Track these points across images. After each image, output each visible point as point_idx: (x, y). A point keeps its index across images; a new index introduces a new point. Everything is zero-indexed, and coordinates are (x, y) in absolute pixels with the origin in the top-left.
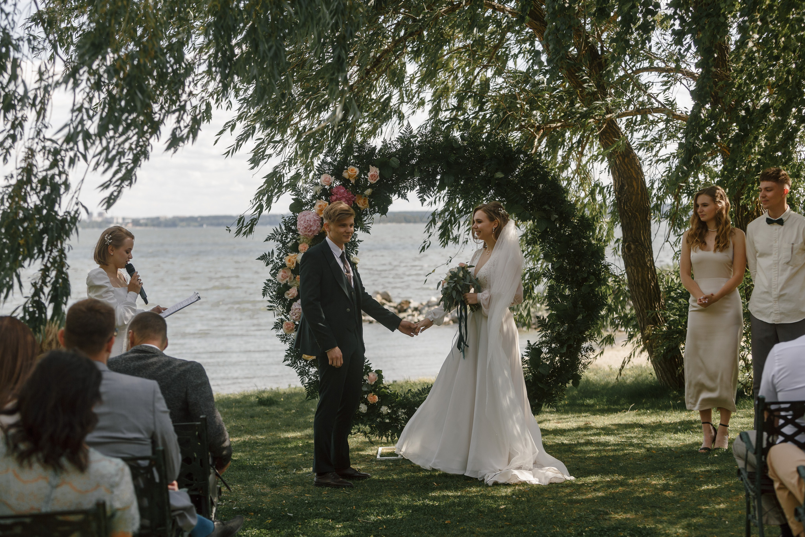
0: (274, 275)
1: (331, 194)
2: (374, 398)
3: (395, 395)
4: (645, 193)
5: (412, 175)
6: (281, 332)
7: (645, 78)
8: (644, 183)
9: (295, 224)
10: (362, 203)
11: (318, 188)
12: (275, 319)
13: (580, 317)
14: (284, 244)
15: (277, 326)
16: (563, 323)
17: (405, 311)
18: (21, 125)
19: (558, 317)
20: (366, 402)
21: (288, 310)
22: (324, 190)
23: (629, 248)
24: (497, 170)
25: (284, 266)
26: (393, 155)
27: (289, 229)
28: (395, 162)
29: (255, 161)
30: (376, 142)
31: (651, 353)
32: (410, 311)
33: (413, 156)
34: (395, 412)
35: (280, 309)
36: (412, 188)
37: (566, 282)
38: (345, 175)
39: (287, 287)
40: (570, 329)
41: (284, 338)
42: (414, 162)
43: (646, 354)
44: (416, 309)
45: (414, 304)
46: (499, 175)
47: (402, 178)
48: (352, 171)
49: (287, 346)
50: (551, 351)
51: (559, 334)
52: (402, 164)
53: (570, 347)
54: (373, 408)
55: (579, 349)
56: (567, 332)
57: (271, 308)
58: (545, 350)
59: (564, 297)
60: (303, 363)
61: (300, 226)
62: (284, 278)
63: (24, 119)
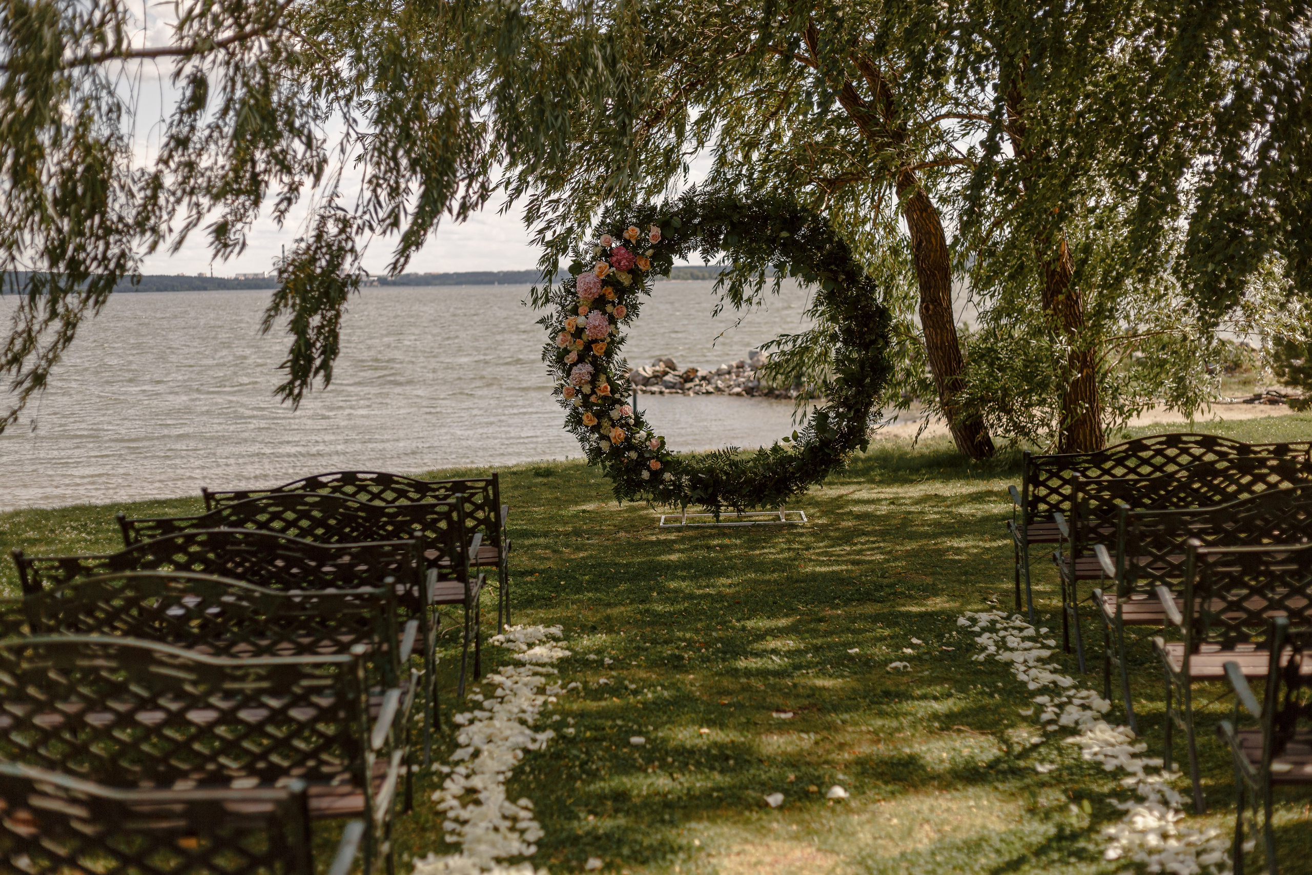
0: (553, 339)
1: (611, 255)
2: (655, 465)
3: (679, 463)
4: (943, 251)
5: (694, 234)
6: (561, 397)
7: (945, 124)
8: (943, 238)
9: (574, 286)
10: (643, 265)
11: (599, 249)
12: (555, 384)
13: (868, 380)
14: (563, 307)
15: (557, 391)
16: (850, 387)
17: (692, 380)
18: (297, 189)
19: (845, 381)
20: (649, 469)
21: (568, 375)
22: (604, 250)
23: (927, 308)
24: (782, 230)
25: (563, 329)
26: (676, 214)
27: (568, 292)
28: (676, 222)
29: (529, 219)
30: (657, 201)
31: (950, 420)
32: (697, 381)
33: (696, 215)
34: (679, 479)
35: (560, 373)
36: (695, 249)
37: (854, 344)
38: (626, 235)
39: (567, 352)
40: (858, 393)
41: (564, 404)
42: (696, 221)
43: (944, 420)
44: (704, 378)
45: (701, 373)
46: (784, 234)
47: (685, 238)
48: (633, 232)
49: (568, 411)
50: (838, 415)
51: (846, 398)
52: (684, 224)
53: (857, 411)
54: (656, 476)
55: (866, 413)
56: (854, 396)
57: (550, 373)
58: (832, 414)
59: (852, 361)
60: (584, 429)
61: (580, 289)
62: (563, 341)
63: (301, 183)
